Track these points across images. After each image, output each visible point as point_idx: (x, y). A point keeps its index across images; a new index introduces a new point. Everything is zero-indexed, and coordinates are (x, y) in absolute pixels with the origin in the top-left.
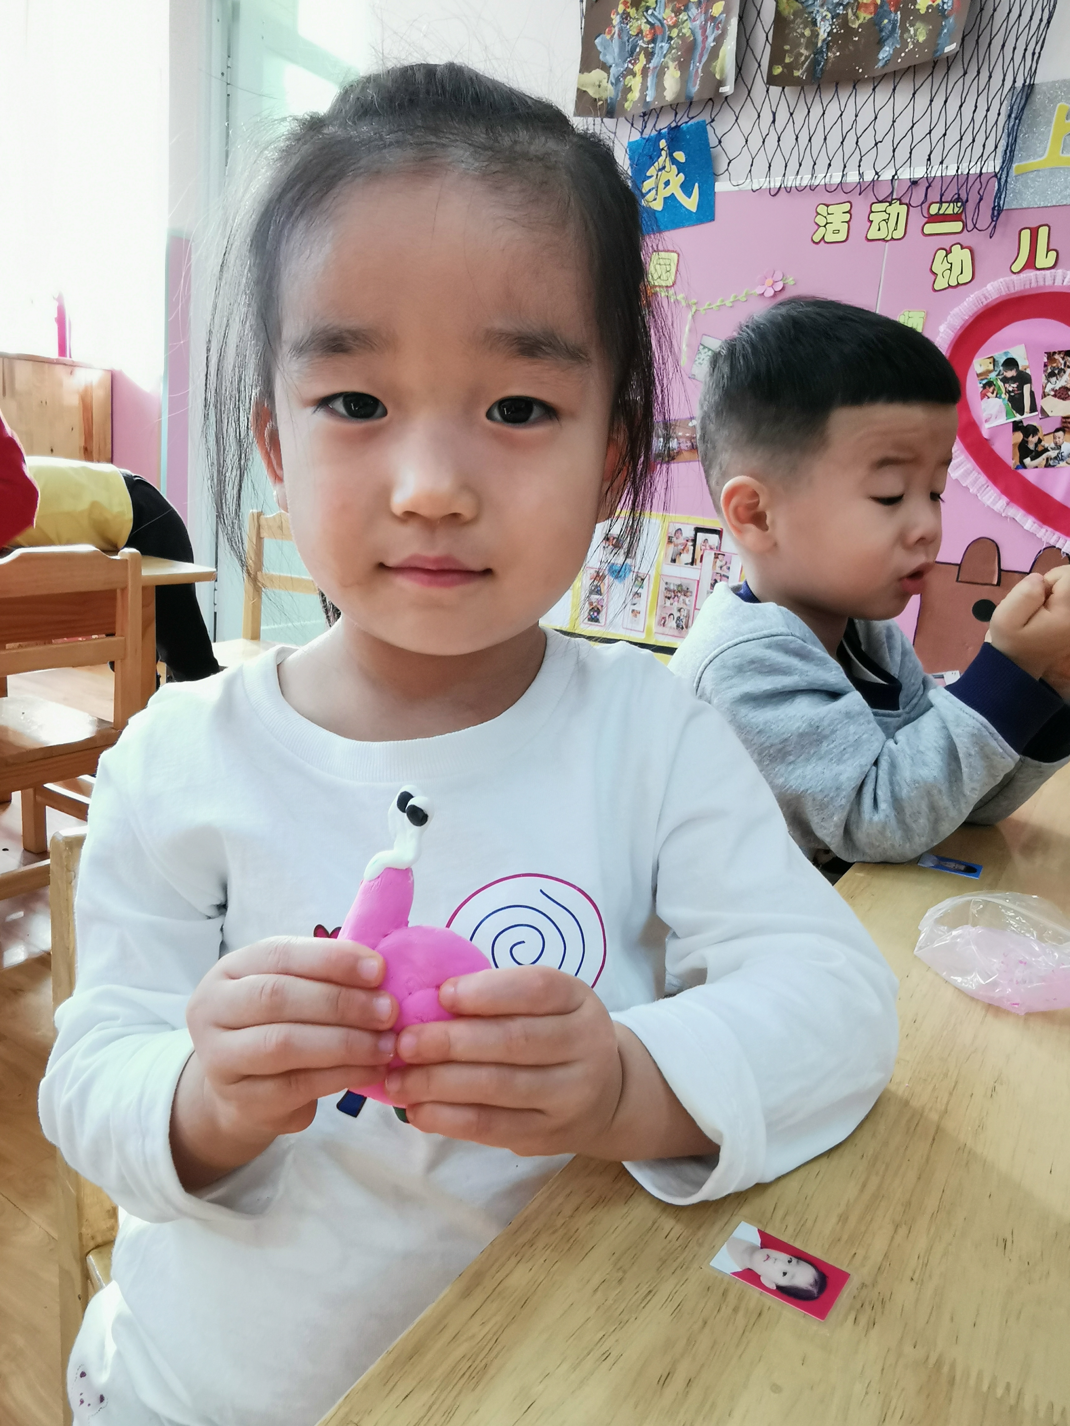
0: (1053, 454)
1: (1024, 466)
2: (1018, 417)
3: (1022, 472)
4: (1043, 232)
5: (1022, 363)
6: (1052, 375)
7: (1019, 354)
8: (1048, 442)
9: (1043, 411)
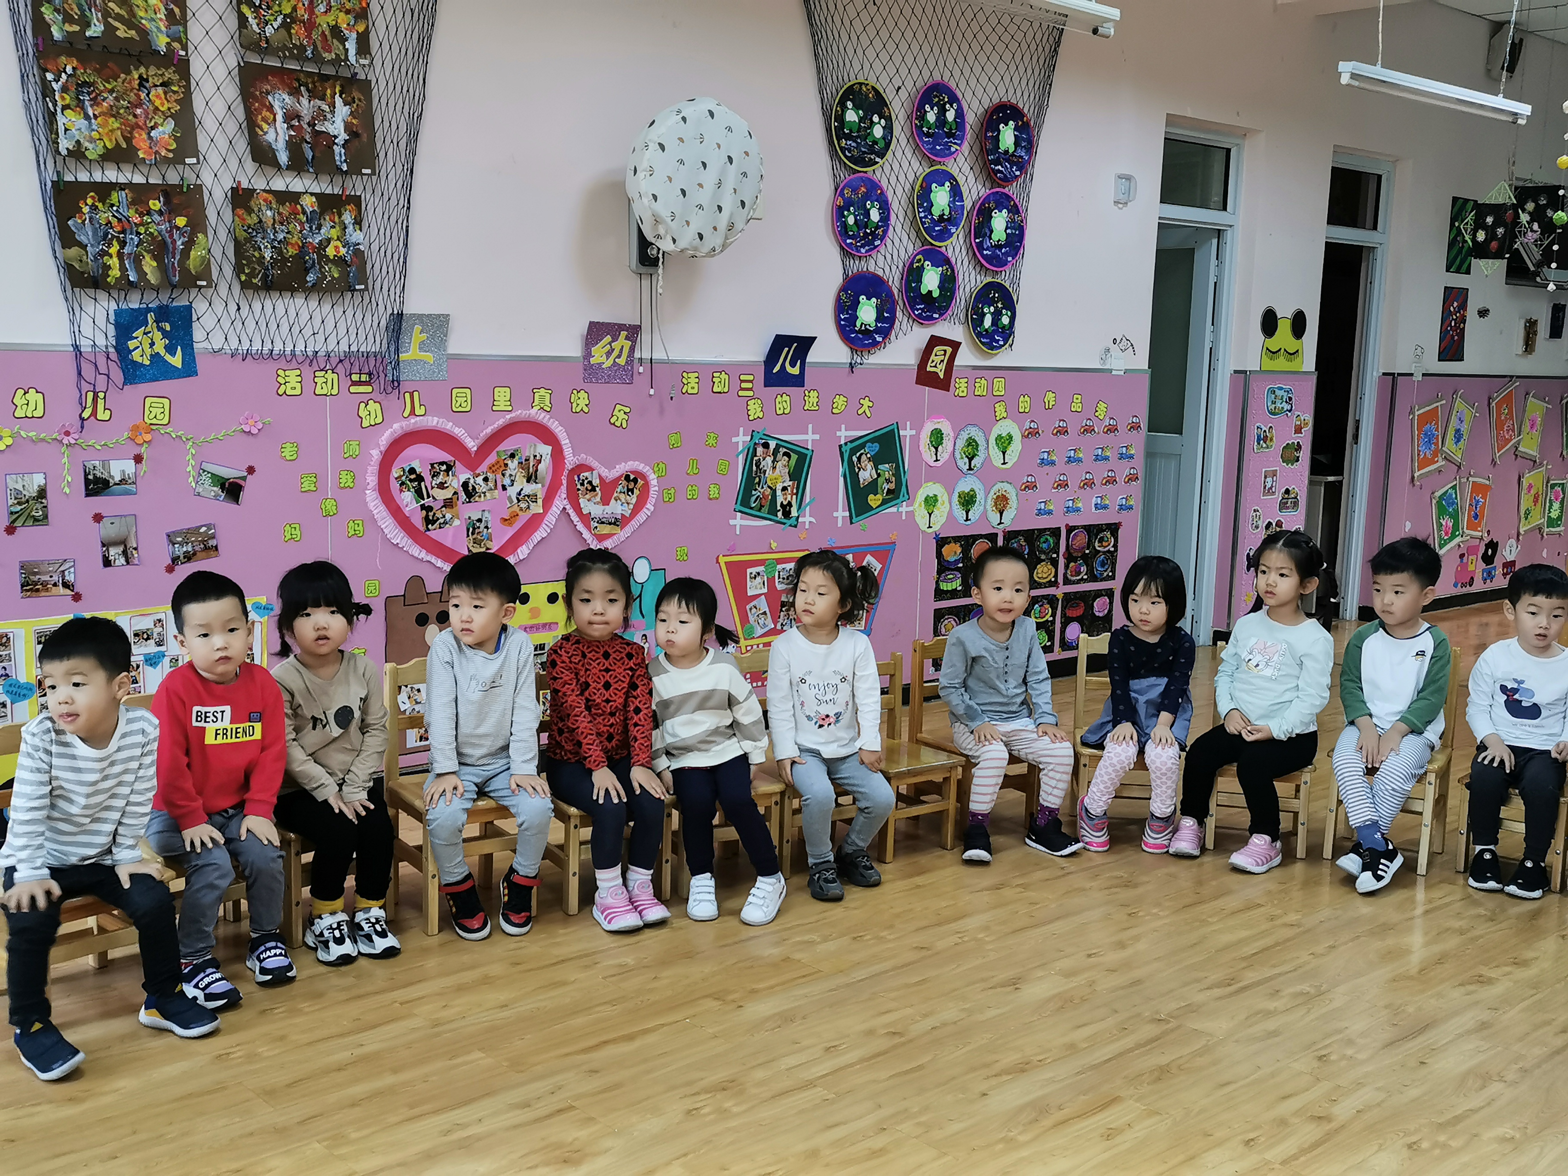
0: (442, 521)
1: (428, 530)
2: (423, 502)
3: (428, 533)
4: (416, 394)
5: (418, 470)
6: (433, 477)
7: (416, 465)
8: (439, 515)
9: (434, 498)
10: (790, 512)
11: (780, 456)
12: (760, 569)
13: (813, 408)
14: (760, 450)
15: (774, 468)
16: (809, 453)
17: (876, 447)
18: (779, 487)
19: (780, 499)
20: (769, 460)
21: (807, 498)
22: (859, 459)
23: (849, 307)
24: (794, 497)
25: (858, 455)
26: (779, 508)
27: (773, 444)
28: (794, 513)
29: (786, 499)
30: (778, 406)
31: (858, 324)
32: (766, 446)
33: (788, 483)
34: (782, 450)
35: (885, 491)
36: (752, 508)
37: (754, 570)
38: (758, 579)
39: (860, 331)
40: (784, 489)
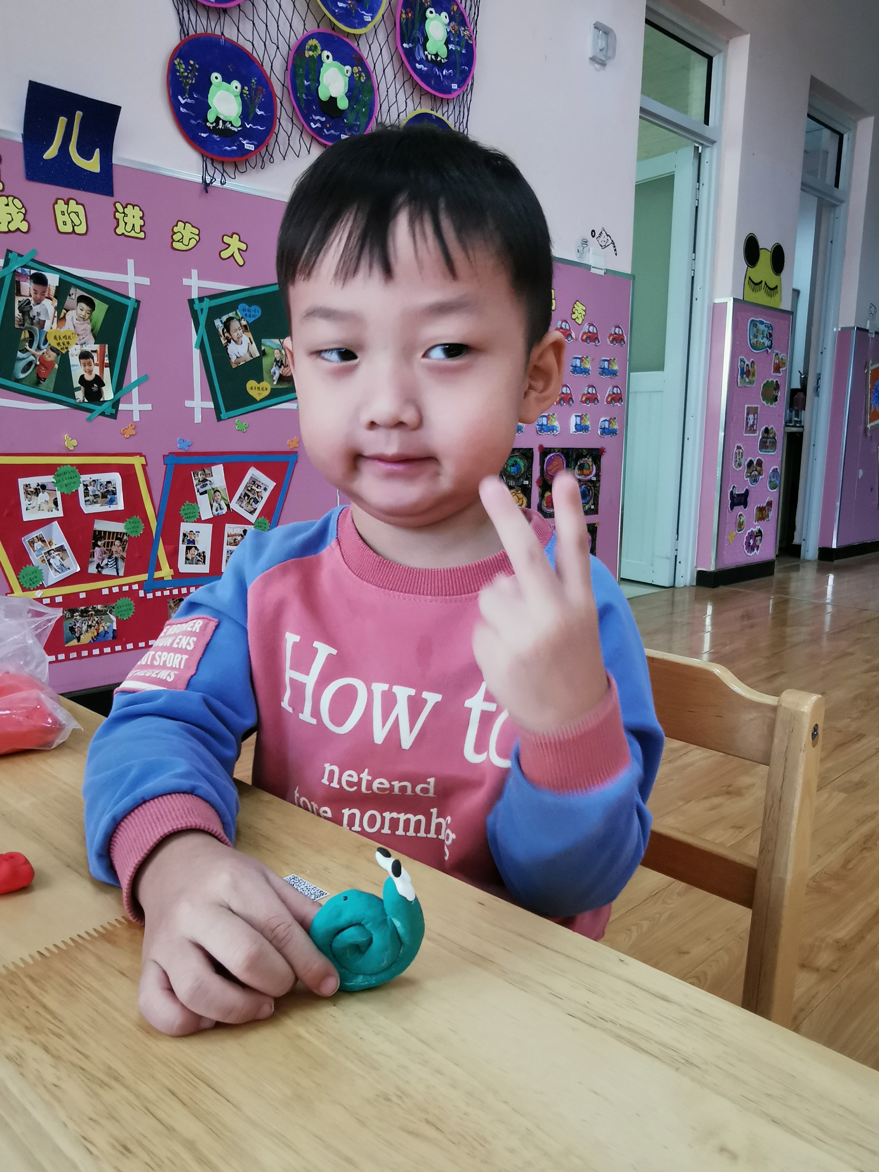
10: (100, 394)
11: (71, 301)
12: (47, 479)
13: (133, 234)
14: (27, 287)
15: (61, 320)
16: (131, 305)
17: (256, 312)
18: (74, 352)
19: (78, 370)
20: (49, 306)
21: (133, 374)
22: (227, 325)
23: (194, 88)
24: (107, 370)
25: (224, 318)
26: (76, 384)
27: (53, 280)
28: (108, 393)
29: (90, 372)
30: (60, 219)
31: (211, 117)
32: (40, 280)
33: (91, 346)
34: (76, 293)
35: (276, 377)
36: (18, 381)
37: (34, 481)
38: (44, 496)
39: (215, 130)
40: (85, 356)
